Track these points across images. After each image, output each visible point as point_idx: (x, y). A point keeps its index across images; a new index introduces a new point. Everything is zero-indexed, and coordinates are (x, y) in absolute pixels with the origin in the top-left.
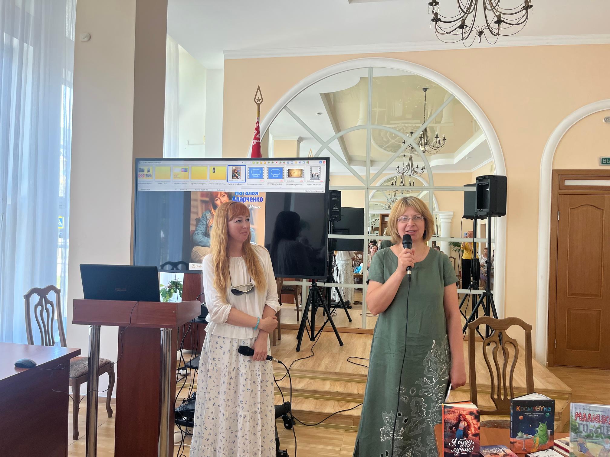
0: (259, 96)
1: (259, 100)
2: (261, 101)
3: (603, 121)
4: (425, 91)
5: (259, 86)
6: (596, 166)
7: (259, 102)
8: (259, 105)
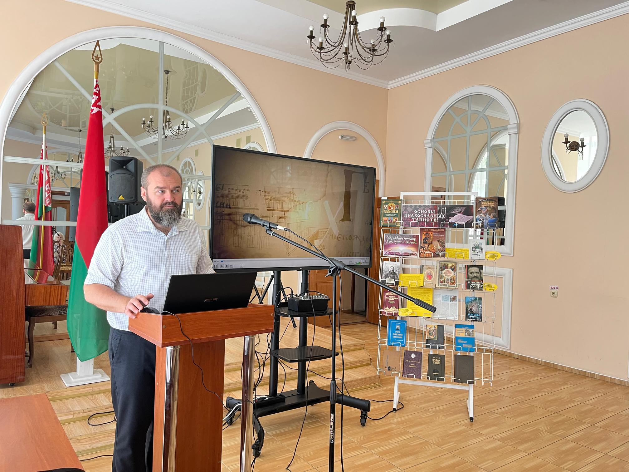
0: (97, 53)
1: (97, 57)
2: (100, 59)
3: (340, 137)
4: (167, 74)
7: (97, 61)
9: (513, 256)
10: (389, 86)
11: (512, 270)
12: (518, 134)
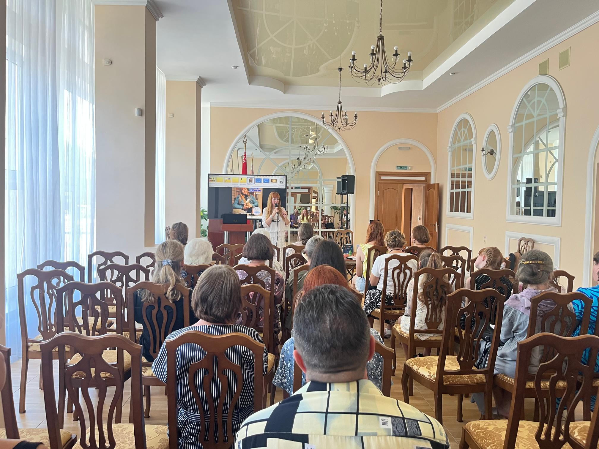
0: (245, 140)
3: (398, 149)
6: (394, 170)
8: (245, 144)
9: (474, 219)
10: (438, 111)
11: (473, 228)
12: (476, 145)
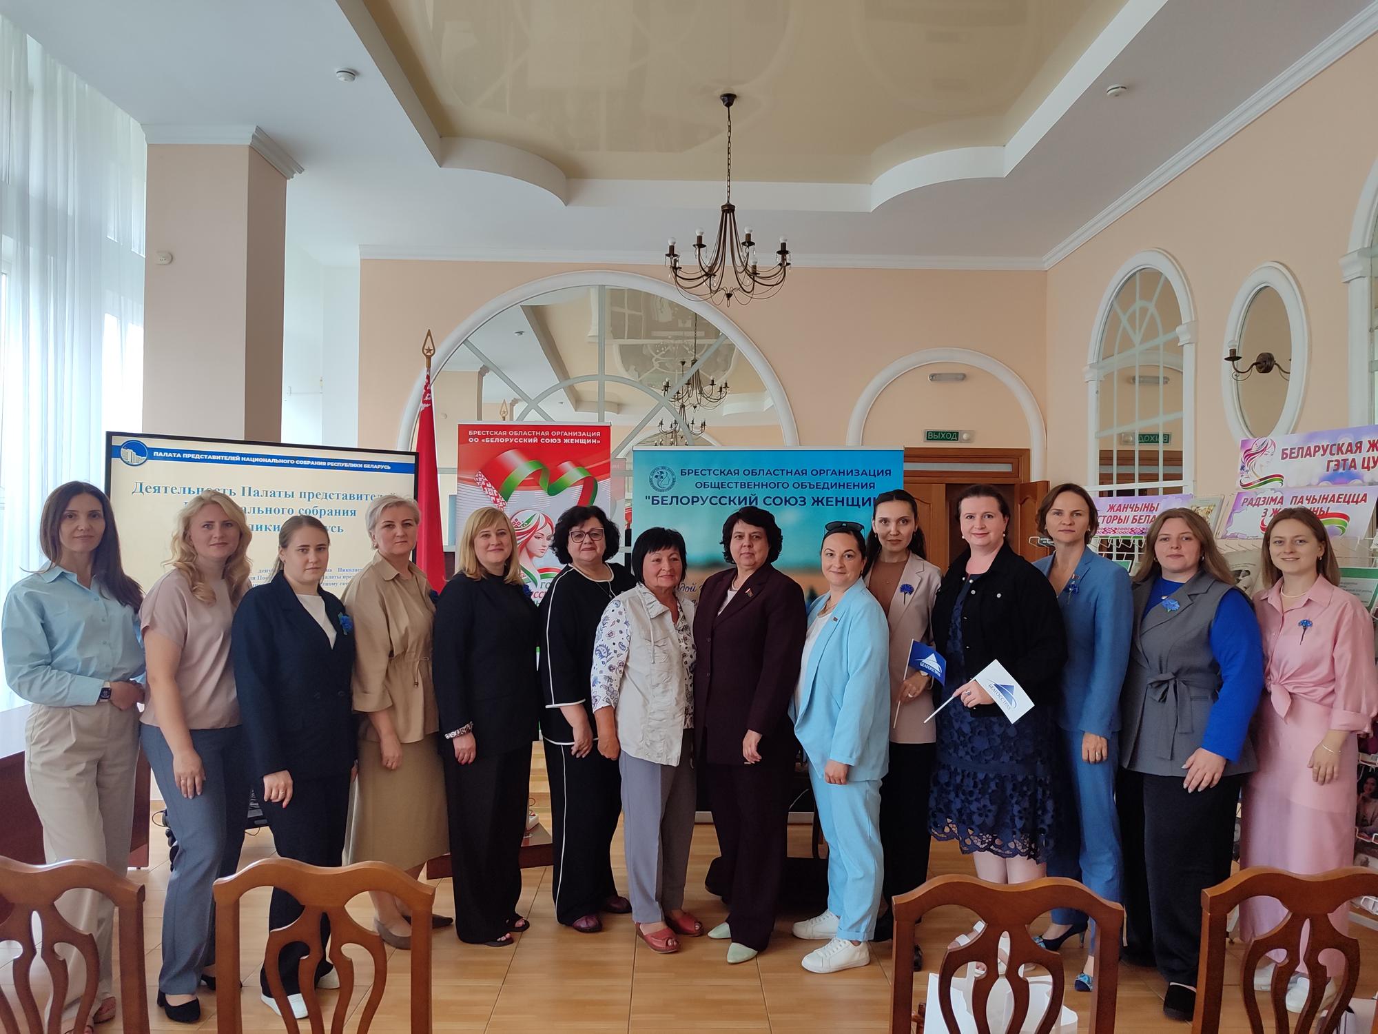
0: (429, 344)
1: (429, 350)
2: (432, 352)
3: (928, 379)
5: (429, 330)
6: (920, 443)
7: (429, 354)
8: (429, 358)
10: (1046, 265)
12: (1194, 344)
